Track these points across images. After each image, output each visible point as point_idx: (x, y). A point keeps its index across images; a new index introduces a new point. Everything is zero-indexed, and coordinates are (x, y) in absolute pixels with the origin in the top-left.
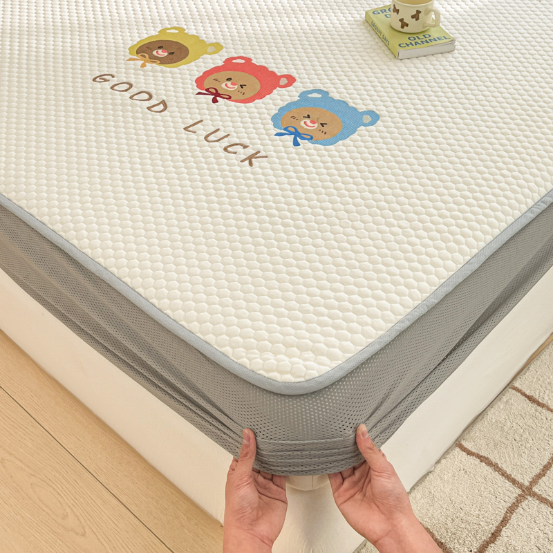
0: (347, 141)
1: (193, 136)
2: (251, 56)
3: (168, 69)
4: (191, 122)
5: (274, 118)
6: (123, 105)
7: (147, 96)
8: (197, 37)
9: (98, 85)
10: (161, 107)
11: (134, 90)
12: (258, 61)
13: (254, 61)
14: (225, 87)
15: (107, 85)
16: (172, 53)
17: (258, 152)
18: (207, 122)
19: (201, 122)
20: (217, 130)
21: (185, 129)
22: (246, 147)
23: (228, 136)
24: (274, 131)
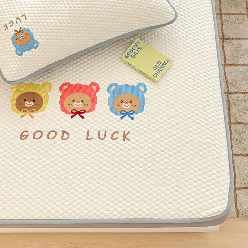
0: (146, 105)
1: (94, 140)
2: (67, 81)
4: (86, 134)
5: (111, 110)
9: (27, 141)
10: (65, 136)
11: (45, 134)
12: (73, 82)
13: (71, 84)
14: (76, 106)
16: (34, 101)
17: (124, 132)
18: (91, 130)
19: (89, 131)
20: (99, 132)
21: (87, 139)
22: (117, 132)
23: (106, 131)
24: (119, 117)
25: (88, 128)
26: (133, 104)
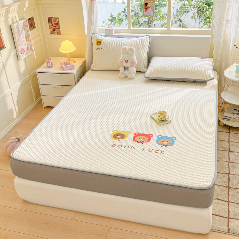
0: (175, 144)
1: (146, 152)
2: (138, 132)
3: (125, 140)
4: (143, 149)
5: (157, 143)
6: (125, 150)
7: (128, 147)
8: (122, 131)
9: (114, 147)
10: (133, 148)
11: (123, 146)
12: (141, 133)
13: (140, 133)
14: (140, 140)
15: (116, 147)
16: (121, 136)
17: (162, 151)
18: (145, 148)
19: (144, 148)
20: (149, 149)
21: (143, 151)
22: (158, 151)
23: (152, 150)
24: (160, 146)
25: (144, 147)
26: (169, 142)
